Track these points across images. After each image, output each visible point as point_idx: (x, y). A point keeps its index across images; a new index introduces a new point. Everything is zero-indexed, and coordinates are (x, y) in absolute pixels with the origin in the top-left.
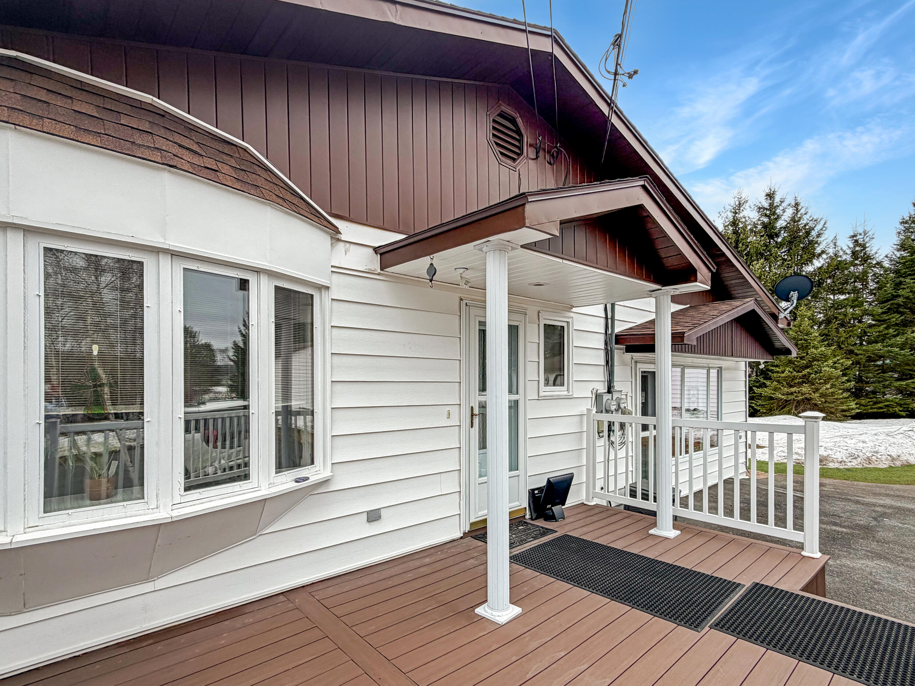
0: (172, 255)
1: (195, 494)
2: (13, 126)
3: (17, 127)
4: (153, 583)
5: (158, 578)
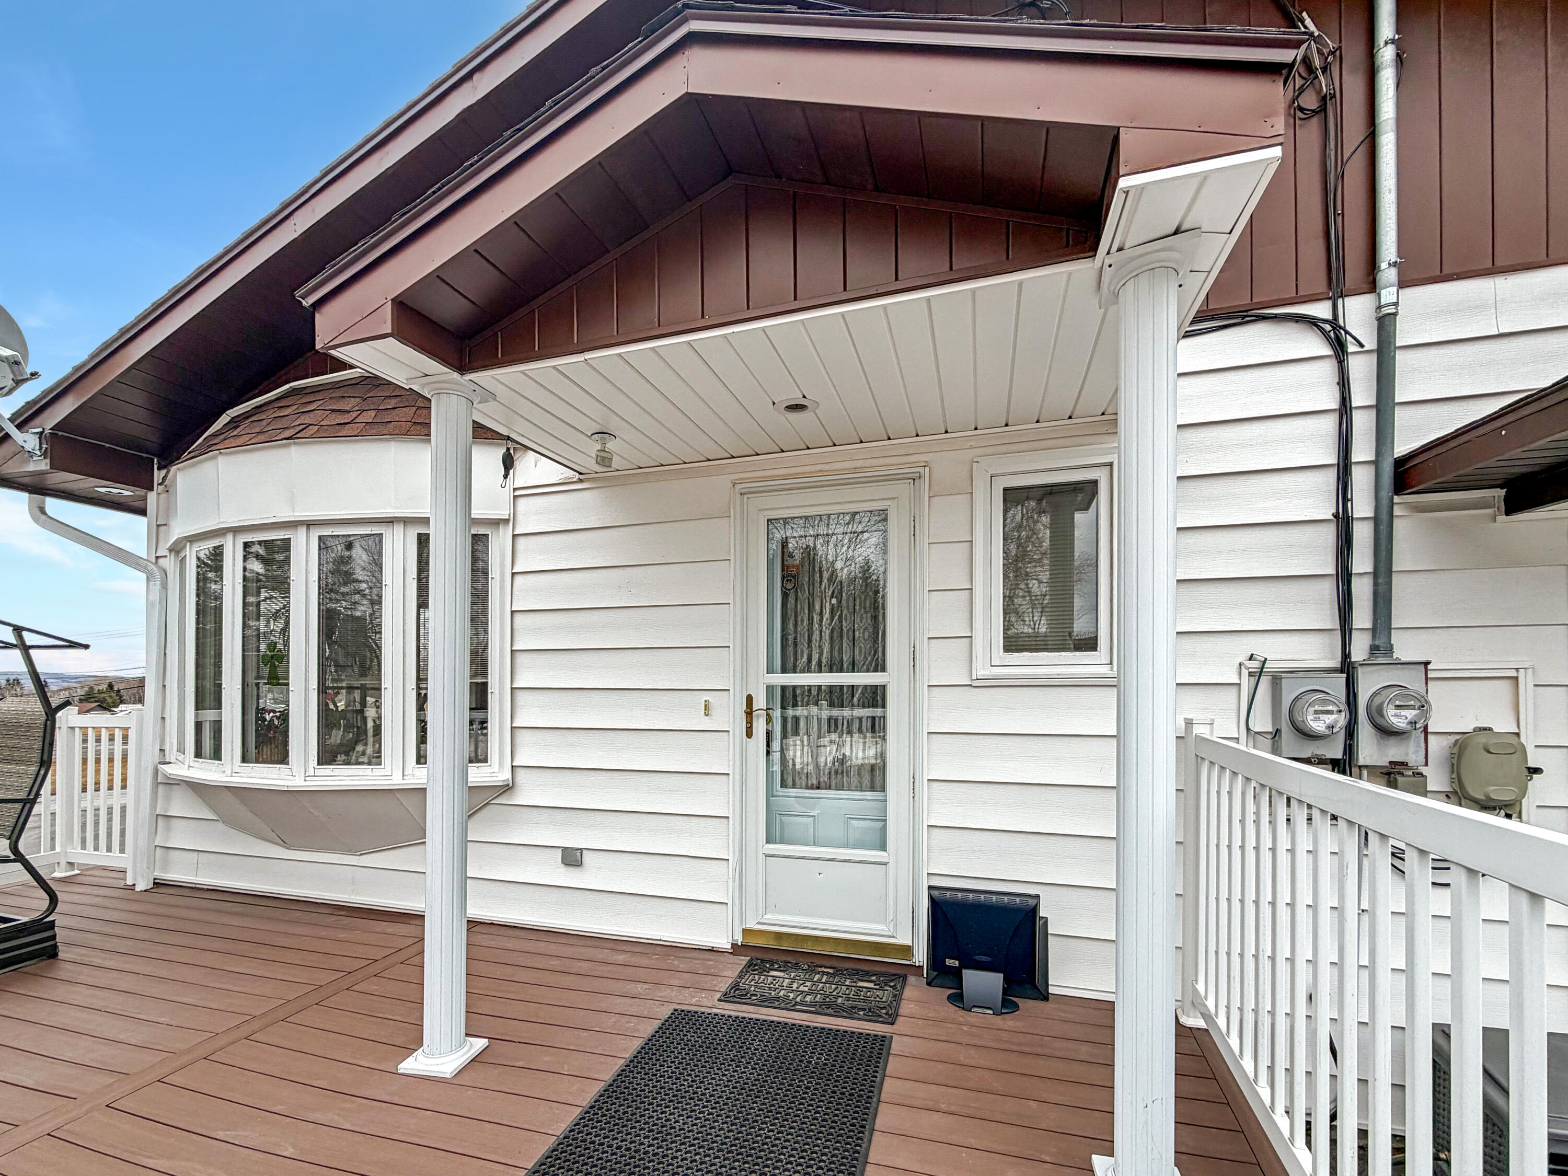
0: (308, 525)
1: (327, 770)
2: (218, 452)
3: (221, 451)
4: (358, 857)
5: (361, 854)
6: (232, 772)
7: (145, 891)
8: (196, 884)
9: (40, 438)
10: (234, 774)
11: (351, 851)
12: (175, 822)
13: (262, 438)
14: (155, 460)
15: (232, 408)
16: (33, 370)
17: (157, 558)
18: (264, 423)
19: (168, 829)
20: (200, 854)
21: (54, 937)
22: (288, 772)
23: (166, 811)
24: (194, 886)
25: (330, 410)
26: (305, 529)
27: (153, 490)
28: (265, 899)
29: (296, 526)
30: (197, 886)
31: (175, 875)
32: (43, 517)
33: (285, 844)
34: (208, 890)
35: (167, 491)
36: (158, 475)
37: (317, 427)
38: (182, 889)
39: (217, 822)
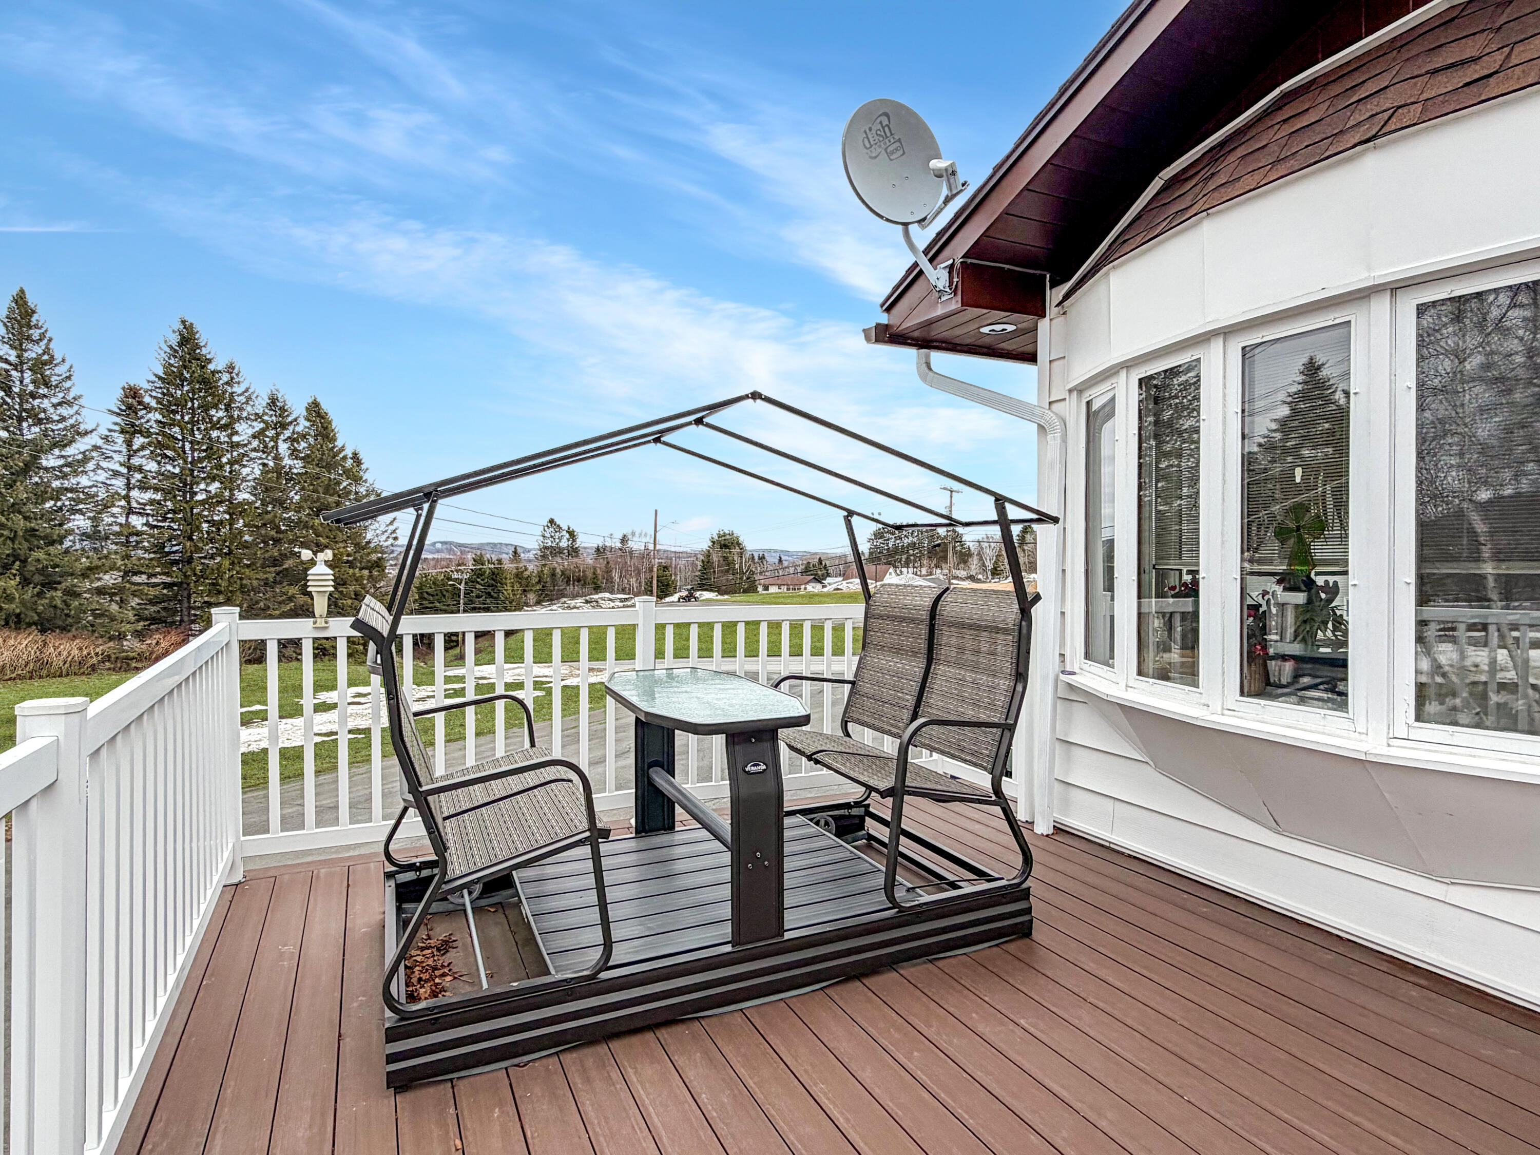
0: (1390, 290)
2: (1203, 215)
3: (1210, 211)
4: (1444, 887)
5: (1453, 883)
6: (1223, 709)
7: (1047, 836)
8: (1110, 843)
9: (950, 273)
10: (1226, 712)
11: (1428, 873)
12: (1077, 751)
13: (1282, 169)
14: (1048, 276)
15: (1169, 166)
16: (962, 181)
17: (1050, 403)
18: (1274, 148)
19: (1068, 759)
20: (1117, 803)
21: (1029, 911)
22: (1346, 724)
23: (1066, 735)
24: (1107, 844)
25: (1427, 73)
26: (1388, 297)
27: (1045, 316)
28: (1228, 899)
29: (1369, 296)
30: (1112, 846)
31: (1076, 822)
32: (931, 374)
33: (1277, 827)
34: (1130, 856)
35: (1064, 313)
36: (1054, 295)
37: (1419, 107)
38: (1092, 845)
39: (1145, 766)
